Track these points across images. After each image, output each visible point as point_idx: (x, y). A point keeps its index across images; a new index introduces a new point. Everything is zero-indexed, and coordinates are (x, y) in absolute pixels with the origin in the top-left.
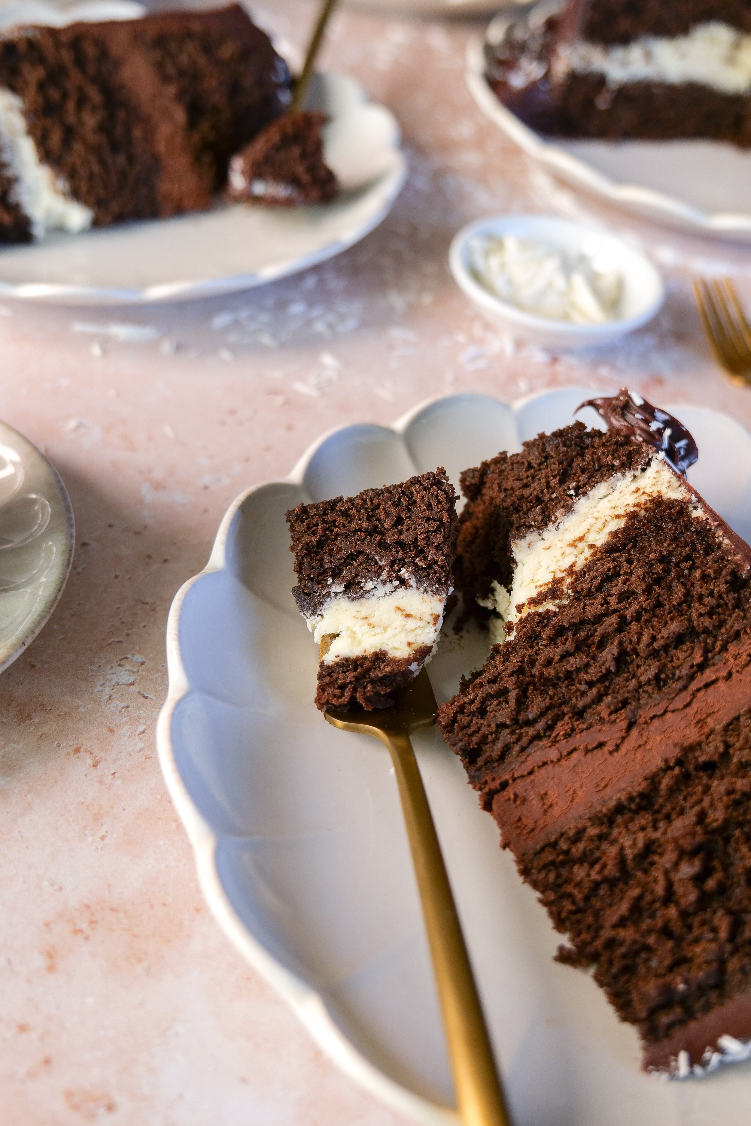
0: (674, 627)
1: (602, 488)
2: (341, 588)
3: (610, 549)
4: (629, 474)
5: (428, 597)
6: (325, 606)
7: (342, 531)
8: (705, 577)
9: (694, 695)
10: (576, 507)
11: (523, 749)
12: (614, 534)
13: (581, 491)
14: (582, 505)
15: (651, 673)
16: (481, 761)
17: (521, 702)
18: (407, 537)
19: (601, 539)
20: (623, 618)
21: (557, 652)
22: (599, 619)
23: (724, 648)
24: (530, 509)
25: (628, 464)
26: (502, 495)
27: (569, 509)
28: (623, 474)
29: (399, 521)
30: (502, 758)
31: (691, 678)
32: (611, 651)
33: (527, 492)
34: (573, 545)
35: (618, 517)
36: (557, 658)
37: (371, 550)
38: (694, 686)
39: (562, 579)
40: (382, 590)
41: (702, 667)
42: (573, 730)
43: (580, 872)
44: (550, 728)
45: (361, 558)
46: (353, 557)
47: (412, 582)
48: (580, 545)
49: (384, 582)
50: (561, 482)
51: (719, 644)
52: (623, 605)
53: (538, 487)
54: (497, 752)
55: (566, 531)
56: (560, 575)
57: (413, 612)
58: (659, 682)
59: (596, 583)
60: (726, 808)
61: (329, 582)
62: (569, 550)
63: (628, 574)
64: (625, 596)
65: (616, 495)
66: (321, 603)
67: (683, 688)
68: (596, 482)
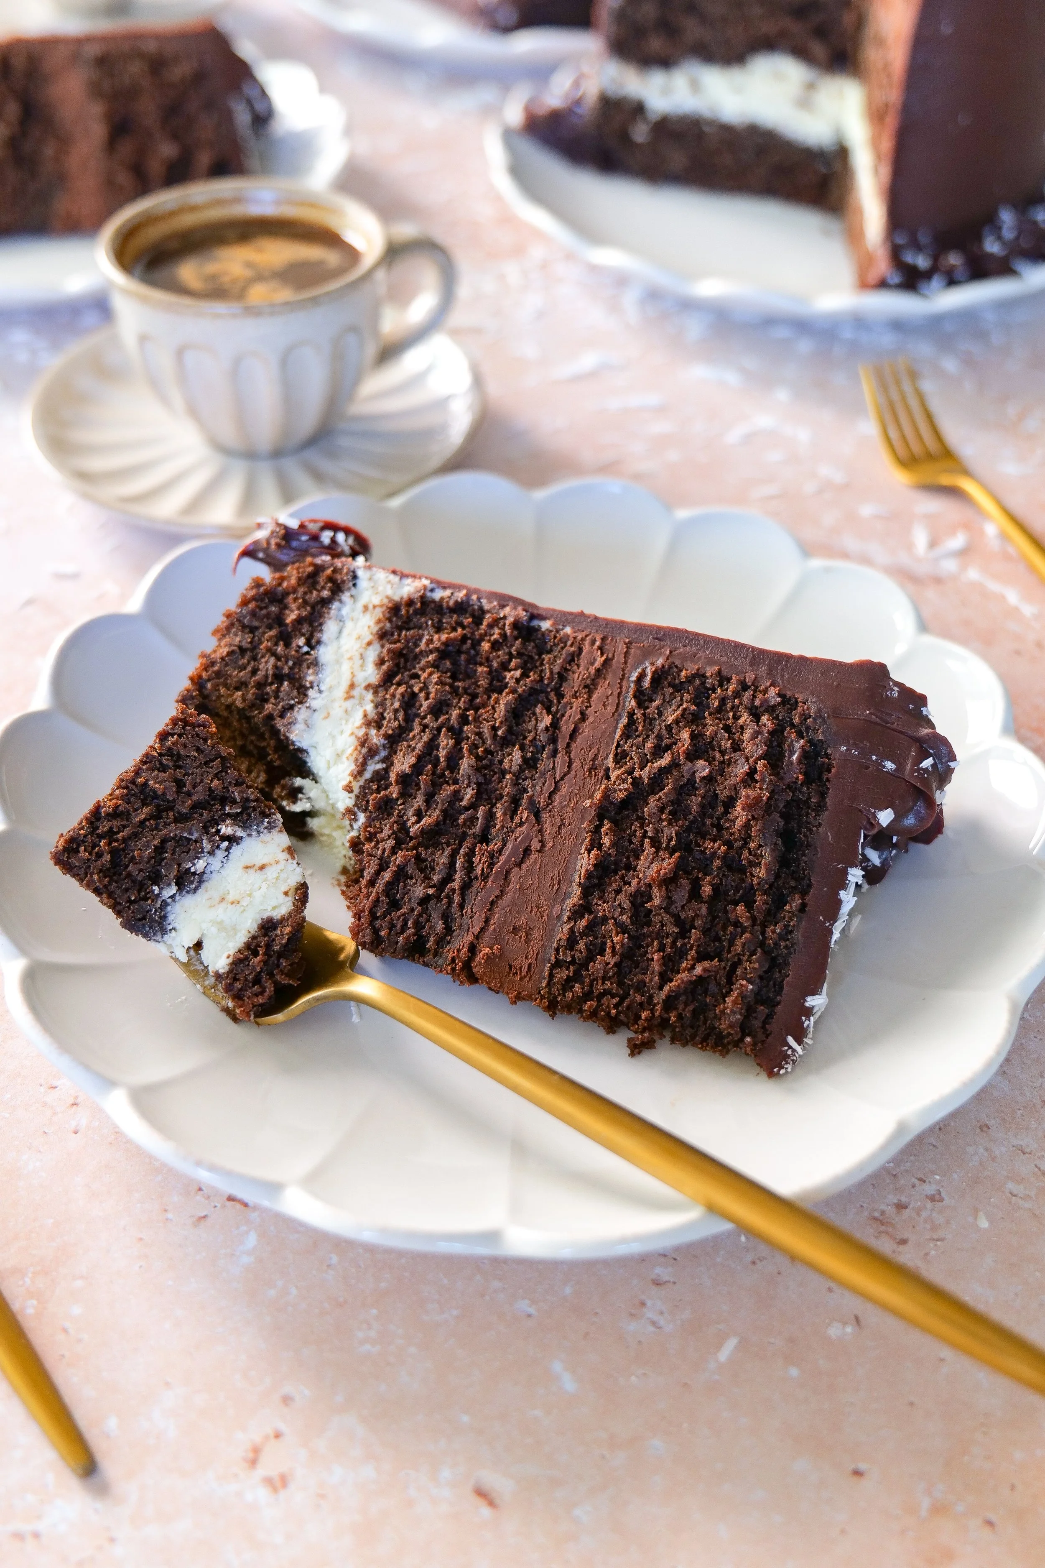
1: (330, 628)
2: (173, 889)
3: (390, 678)
4: (345, 597)
5: (266, 836)
6: (171, 917)
7: (127, 833)
9: (568, 753)
10: (321, 660)
11: (461, 906)
12: (381, 662)
13: (313, 643)
14: (324, 653)
15: (517, 760)
18: (199, 794)
19: (371, 674)
21: (419, 801)
22: (432, 746)
23: (560, 696)
24: (278, 691)
25: (337, 589)
27: (316, 666)
28: (340, 601)
29: (180, 784)
30: (448, 930)
31: (553, 740)
32: (466, 767)
33: (260, 677)
34: (349, 697)
35: (369, 644)
36: (423, 808)
37: (172, 830)
38: (561, 746)
39: (366, 735)
40: (216, 862)
41: (557, 725)
42: (490, 856)
43: (597, 968)
44: (470, 871)
45: (169, 845)
46: (160, 850)
47: (240, 833)
48: (356, 692)
49: (211, 853)
50: (287, 645)
51: (552, 694)
52: (442, 718)
53: (267, 665)
54: (440, 926)
55: (331, 688)
56: (361, 733)
57: (264, 861)
58: (530, 763)
59: (401, 715)
60: (670, 823)
61: (156, 889)
62: (349, 704)
63: (425, 688)
64: (438, 710)
65: (349, 625)
66: (164, 918)
67: (555, 753)
68: (321, 625)
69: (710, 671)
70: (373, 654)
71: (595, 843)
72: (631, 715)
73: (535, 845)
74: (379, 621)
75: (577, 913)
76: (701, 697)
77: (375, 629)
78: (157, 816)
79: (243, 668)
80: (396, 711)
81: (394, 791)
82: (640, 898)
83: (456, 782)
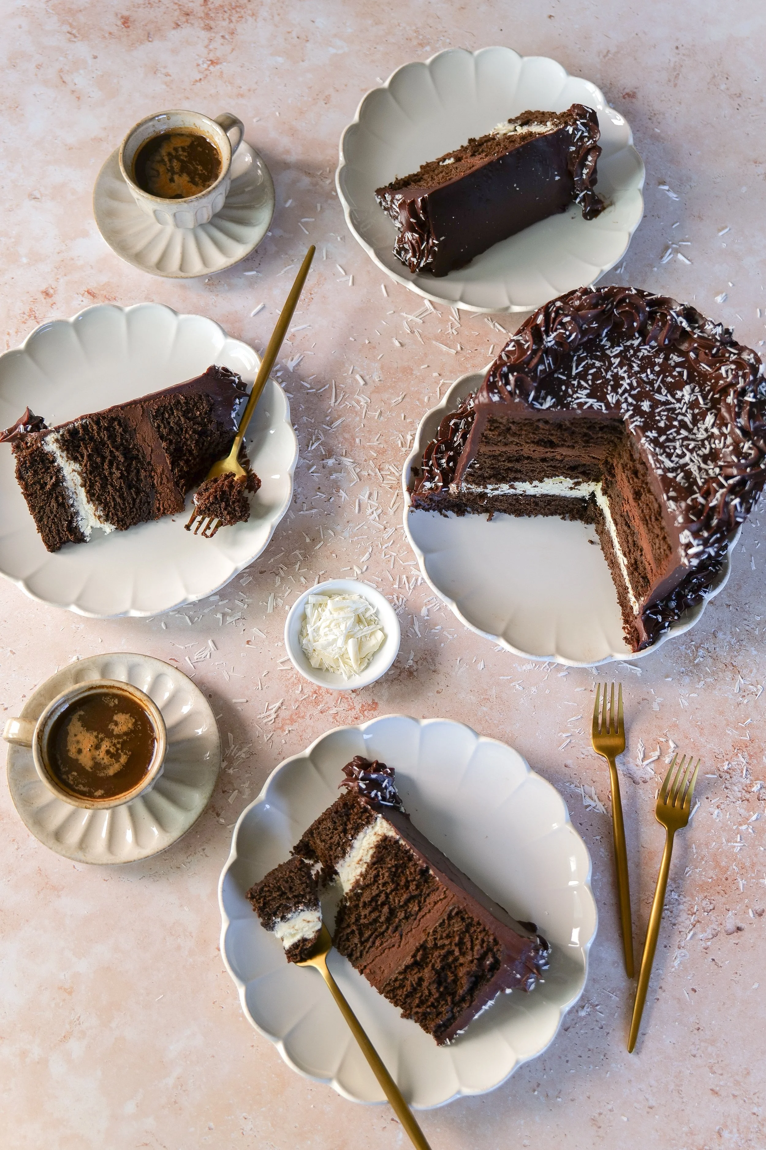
0: (405, 897)
1: (361, 835)
2: (279, 919)
3: (374, 864)
4: (370, 827)
5: (313, 912)
6: (276, 927)
7: (270, 898)
8: (411, 873)
9: (420, 921)
10: (354, 845)
11: (367, 952)
12: (373, 856)
13: (353, 837)
14: (356, 843)
15: (403, 915)
16: (354, 958)
17: (361, 934)
18: (296, 893)
19: (368, 859)
20: (386, 893)
21: (367, 912)
22: (378, 895)
23: (425, 901)
24: (336, 849)
25: (368, 822)
26: (323, 844)
27: (351, 847)
28: (368, 827)
29: (291, 888)
30: (361, 955)
31: (417, 914)
32: (386, 909)
33: (332, 841)
34: (358, 863)
35: (371, 848)
36: (367, 915)
37: (284, 902)
38: (418, 917)
39: (359, 879)
40: (295, 915)
41: (420, 910)
42: (382, 942)
43: (399, 992)
44: (374, 943)
45: (282, 906)
46: (279, 907)
47: (305, 909)
48: (361, 863)
49: (294, 912)
50: (345, 835)
51: (423, 899)
52: (384, 888)
53: (336, 838)
54: (358, 954)
55: (354, 857)
56: (358, 877)
57: (310, 920)
58: (406, 918)
59: (372, 879)
60: (440, 962)
61: (274, 918)
62: (358, 866)
63: (383, 874)
64: (384, 884)
65: (368, 836)
66: (274, 927)
67: (415, 919)
68: (358, 832)
69: (476, 919)
70: (371, 852)
71: (414, 956)
72: (444, 920)
73: (397, 945)
74: (378, 841)
75: (400, 973)
76: (469, 926)
77: (375, 844)
78: (281, 896)
79: (328, 835)
80: (371, 878)
81: (361, 905)
82: (421, 980)
83: (381, 912)
